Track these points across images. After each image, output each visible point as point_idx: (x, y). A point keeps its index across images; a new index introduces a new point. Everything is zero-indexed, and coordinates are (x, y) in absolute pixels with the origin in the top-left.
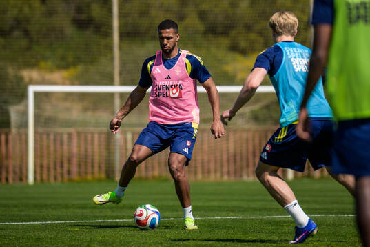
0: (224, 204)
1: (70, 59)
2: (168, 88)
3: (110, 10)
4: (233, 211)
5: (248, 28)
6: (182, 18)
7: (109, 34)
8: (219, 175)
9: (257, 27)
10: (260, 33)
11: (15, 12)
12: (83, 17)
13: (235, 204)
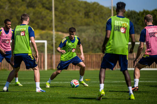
0: (26, 78)
2: (6, 40)
4: (29, 81)
6: (11, 18)
8: (23, 69)
13: (30, 78)
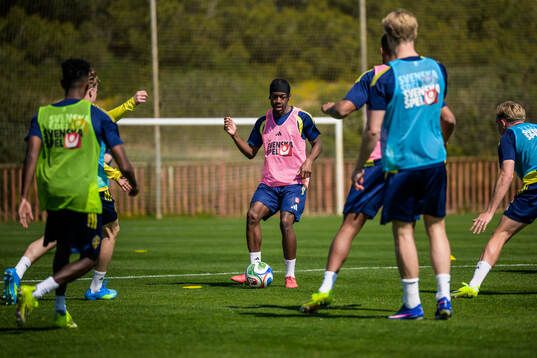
1: (107, 89)
3: (149, 37)
5: (296, 55)
7: (148, 62)
9: (305, 54)
10: (309, 60)
11: (47, 38)
12: (121, 43)
